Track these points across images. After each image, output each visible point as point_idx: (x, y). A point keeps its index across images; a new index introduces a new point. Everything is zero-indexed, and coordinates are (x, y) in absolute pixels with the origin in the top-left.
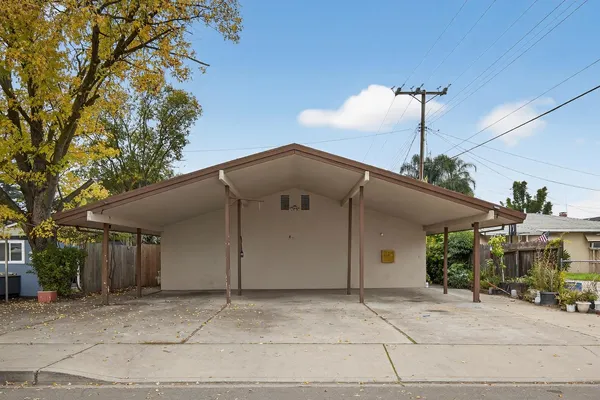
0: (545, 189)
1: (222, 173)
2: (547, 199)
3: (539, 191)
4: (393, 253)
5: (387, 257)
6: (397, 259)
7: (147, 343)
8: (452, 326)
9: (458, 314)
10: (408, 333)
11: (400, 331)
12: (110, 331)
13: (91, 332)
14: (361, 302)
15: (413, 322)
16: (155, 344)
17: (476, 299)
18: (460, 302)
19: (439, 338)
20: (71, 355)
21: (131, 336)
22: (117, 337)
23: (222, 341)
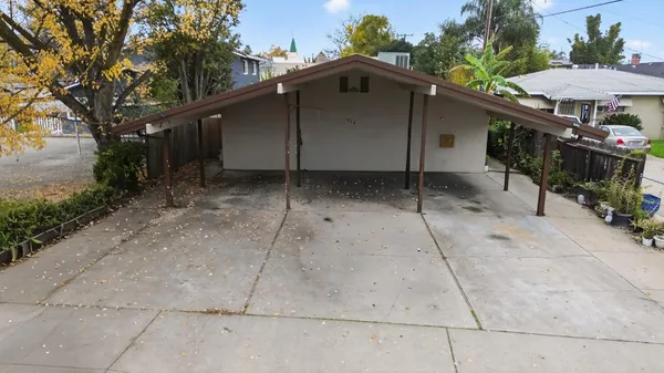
0: (619, 24)
1: (280, 85)
2: (620, 36)
3: (612, 27)
4: (453, 137)
5: (447, 141)
6: (456, 143)
7: (209, 312)
8: (518, 282)
9: (522, 245)
10: (472, 298)
11: (463, 293)
12: (174, 276)
13: (156, 278)
14: (419, 210)
15: (476, 267)
16: (217, 312)
17: (540, 212)
18: (523, 215)
19: (506, 315)
20: (135, 339)
21: (194, 293)
22: (180, 292)
23: (282, 310)
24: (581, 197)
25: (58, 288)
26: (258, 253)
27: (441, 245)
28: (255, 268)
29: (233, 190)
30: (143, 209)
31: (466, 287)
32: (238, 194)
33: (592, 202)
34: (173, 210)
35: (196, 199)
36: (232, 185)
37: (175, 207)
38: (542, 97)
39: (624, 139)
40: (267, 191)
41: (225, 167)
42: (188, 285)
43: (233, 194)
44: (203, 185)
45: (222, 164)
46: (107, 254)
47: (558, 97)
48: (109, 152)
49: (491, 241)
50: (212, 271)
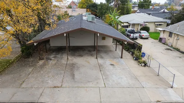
1: (65, 34)
6: (106, 39)
7: (54, 87)
8: (114, 76)
9: (116, 67)
10: (105, 80)
11: (103, 79)
12: (46, 79)
13: (42, 80)
14: (97, 58)
15: (107, 73)
16: (56, 87)
17: (122, 58)
18: (118, 58)
19: (110, 84)
20: (41, 94)
21: (51, 83)
22: (48, 83)
23: (69, 86)
24: (131, 53)
25: (22, 84)
26: (62, 72)
27: (100, 67)
28: (62, 76)
29: (54, 53)
30: (34, 60)
31: (104, 78)
32: (56, 55)
33: (133, 54)
34: (41, 61)
35: (46, 57)
36: (53, 52)
37: (42, 60)
38: (128, 22)
39: (144, 35)
40: (62, 53)
41: (51, 46)
42: (49, 81)
43: (54, 55)
44: (46, 52)
45: (50, 45)
46: (29, 74)
47: (131, 23)
48: (24, 47)
49: (110, 66)
50: (53, 77)
